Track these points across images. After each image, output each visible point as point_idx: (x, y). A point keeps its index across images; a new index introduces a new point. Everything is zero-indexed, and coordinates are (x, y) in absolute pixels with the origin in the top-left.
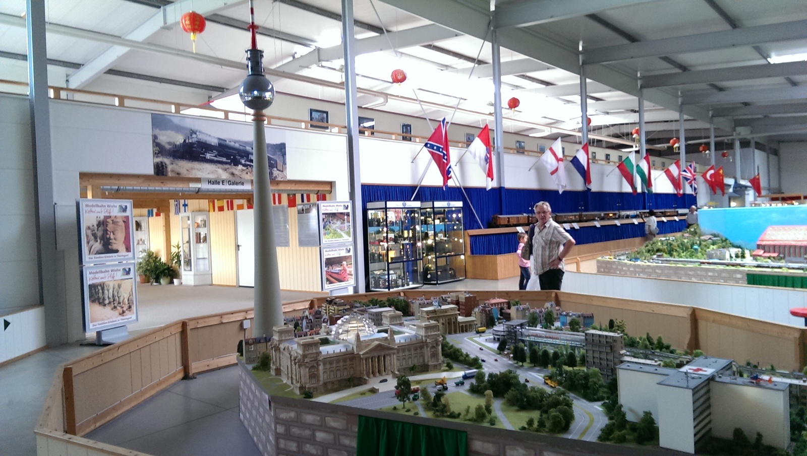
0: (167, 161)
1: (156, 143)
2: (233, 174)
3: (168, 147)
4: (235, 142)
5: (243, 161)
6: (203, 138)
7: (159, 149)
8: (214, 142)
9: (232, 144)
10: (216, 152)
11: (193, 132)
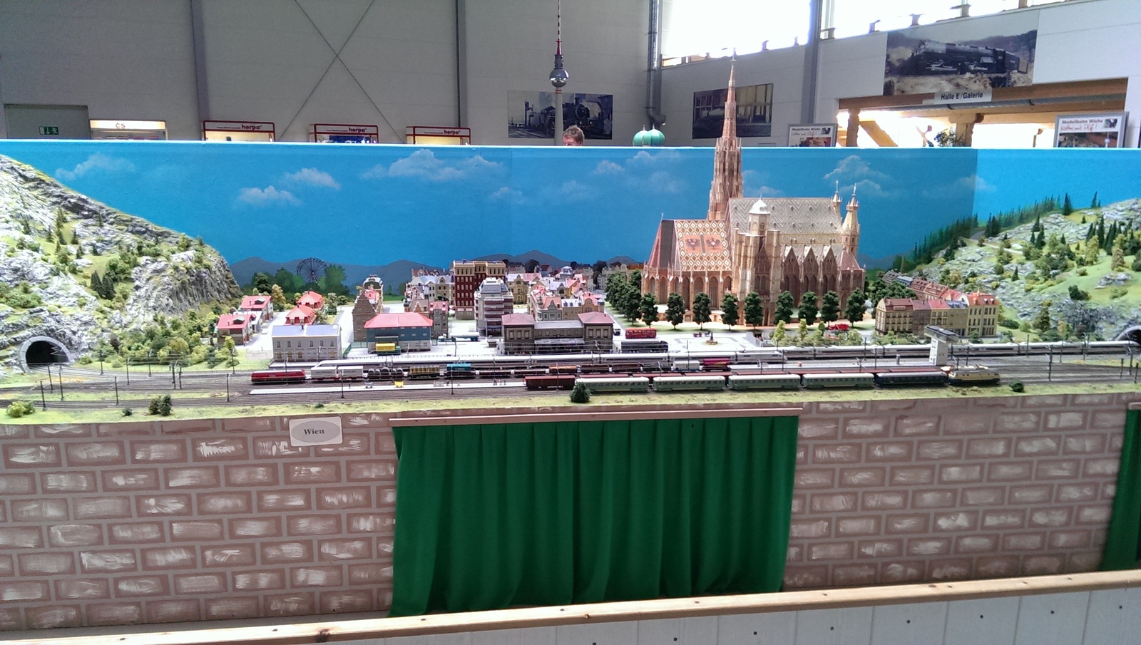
0: (894, 79)
1: (889, 63)
2: (958, 85)
3: (897, 64)
4: (966, 44)
5: (972, 67)
6: (930, 46)
7: (891, 69)
8: (941, 49)
9: (962, 47)
10: (941, 62)
11: (922, 43)
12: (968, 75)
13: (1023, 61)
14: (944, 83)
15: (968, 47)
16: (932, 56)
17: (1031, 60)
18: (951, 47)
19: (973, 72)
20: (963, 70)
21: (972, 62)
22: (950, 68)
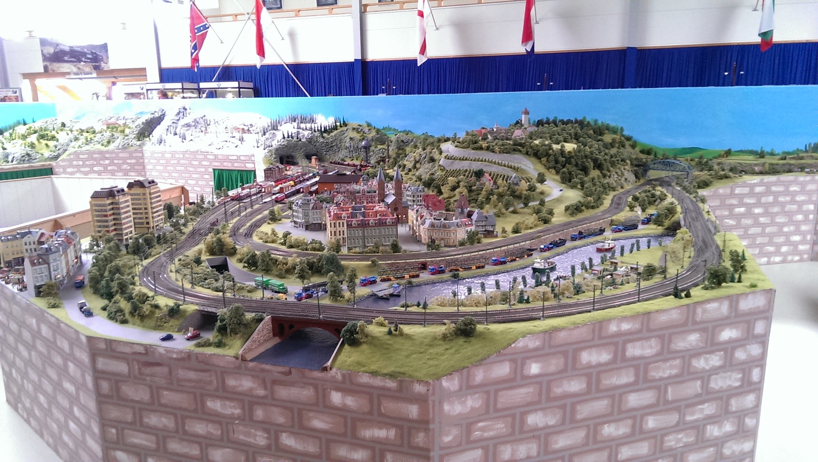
0: (48, 64)
1: (43, 55)
2: (79, 68)
3: (48, 56)
4: (78, 47)
5: (83, 59)
6: (62, 47)
7: (45, 58)
8: (67, 49)
9: (76, 49)
10: (69, 56)
11: (58, 45)
12: (82, 63)
13: (105, 58)
14: (72, 67)
15: (79, 49)
16: (63, 53)
17: (108, 58)
18: (72, 49)
19: (85, 62)
20: (80, 61)
21: (82, 56)
22: (73, 59)
